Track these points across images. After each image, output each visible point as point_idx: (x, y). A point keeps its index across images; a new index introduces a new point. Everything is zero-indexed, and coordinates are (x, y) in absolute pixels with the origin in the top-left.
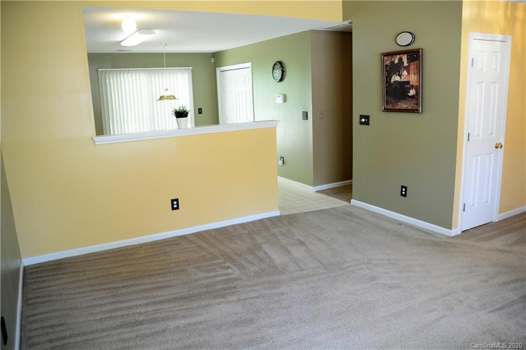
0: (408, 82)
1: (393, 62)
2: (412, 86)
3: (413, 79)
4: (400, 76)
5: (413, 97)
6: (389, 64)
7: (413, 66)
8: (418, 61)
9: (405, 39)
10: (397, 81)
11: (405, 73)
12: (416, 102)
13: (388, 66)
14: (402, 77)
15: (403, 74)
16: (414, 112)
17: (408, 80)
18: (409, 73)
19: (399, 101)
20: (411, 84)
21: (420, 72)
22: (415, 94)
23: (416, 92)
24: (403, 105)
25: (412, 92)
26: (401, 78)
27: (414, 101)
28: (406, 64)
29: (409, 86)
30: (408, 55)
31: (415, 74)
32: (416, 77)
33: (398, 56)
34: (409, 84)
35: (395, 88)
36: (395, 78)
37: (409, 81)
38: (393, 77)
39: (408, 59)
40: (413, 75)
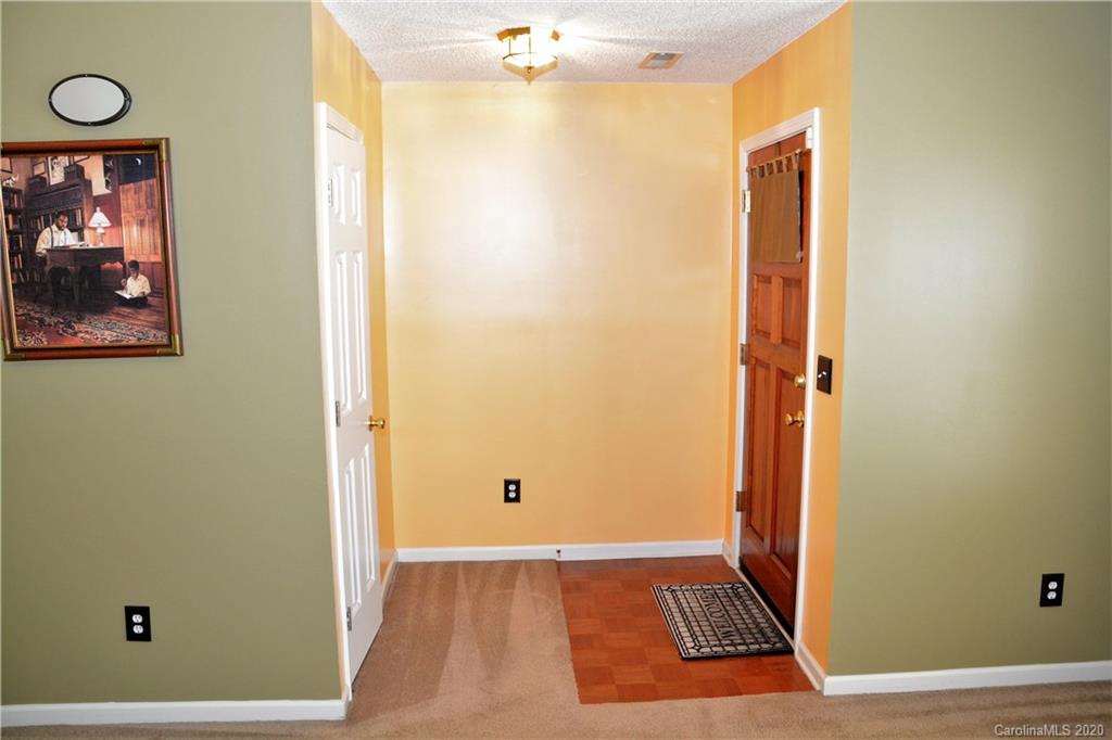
0: (116, 253)
1: (42, 181)
2: (135, 264)
3: (136, 240)
4: (78, 230)
5: (139, 303)
6: (22, 187)
7: (130, 196)
8: (151, 181)
9: (92, 101)
10: (64, 250)
11: (99, 219)
12: (154, 318)
13: (18, 192)
14: (87, 233)
15: (92, 224)
16: (155, 355)
17: (116, 245)
18: (116, 221)
19: (80, 320)
20: (128, 258)
21: (161, 218)
22: (147, 290)
23: (152, 286)
24: (98, 331)
25: (135, 287)
26: (81, 238)
27: (144, 316)
28: (99, 187)
29: (119, 265)
30: (106, 160)
31: (141, 223)
32: (146, 232)
33: (64, 160)
34: (122, 260)
35: (58, 272)
36: (55, 238)
37: (122, 248)
38: (46, 233)
39: (107, 170)
40: (135, 229)
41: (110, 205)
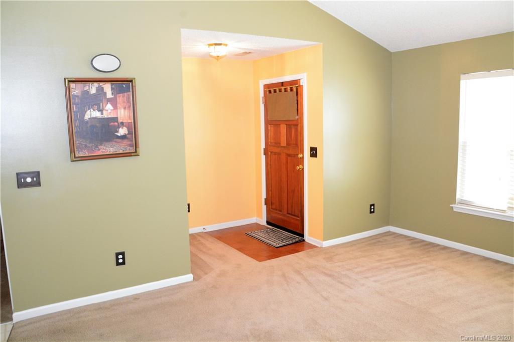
0: (115, 119)
1: (87, 92)
2: (122, 123)
3: (123, 114)
4: (101, 111)
5: (124, 137)
6: (79, 94)
7: (121, 98)
8: (128, 93)
9: (105, 64)
10: (95, 118)
11: (109, 107)
12: (129, 143)
13: (77, 96)
14: (104, 112)
15: (107, 108)
16: (131, 156)
17: (115, 116)
18: (115, 107)
19: (101, 144)
20: (120, 121)
21: (133, 107)
22: (127, 133)
23: (128, 131)
24: (110, 149)
25: (122, 131)
26: (102, 114)
27: (126, 142)
28: (109, 95)
29: (116, 124)
30: (112, 85)
31: (125, 108)
32: (127, 111)
33: (96, 85)
34: (117, 122)
35: (93, 127)
36: (92, 114)
37: (117, 118)
38: (88, 112)
39: (112, 89)
40: (122, 111)
41: (113, 102)
